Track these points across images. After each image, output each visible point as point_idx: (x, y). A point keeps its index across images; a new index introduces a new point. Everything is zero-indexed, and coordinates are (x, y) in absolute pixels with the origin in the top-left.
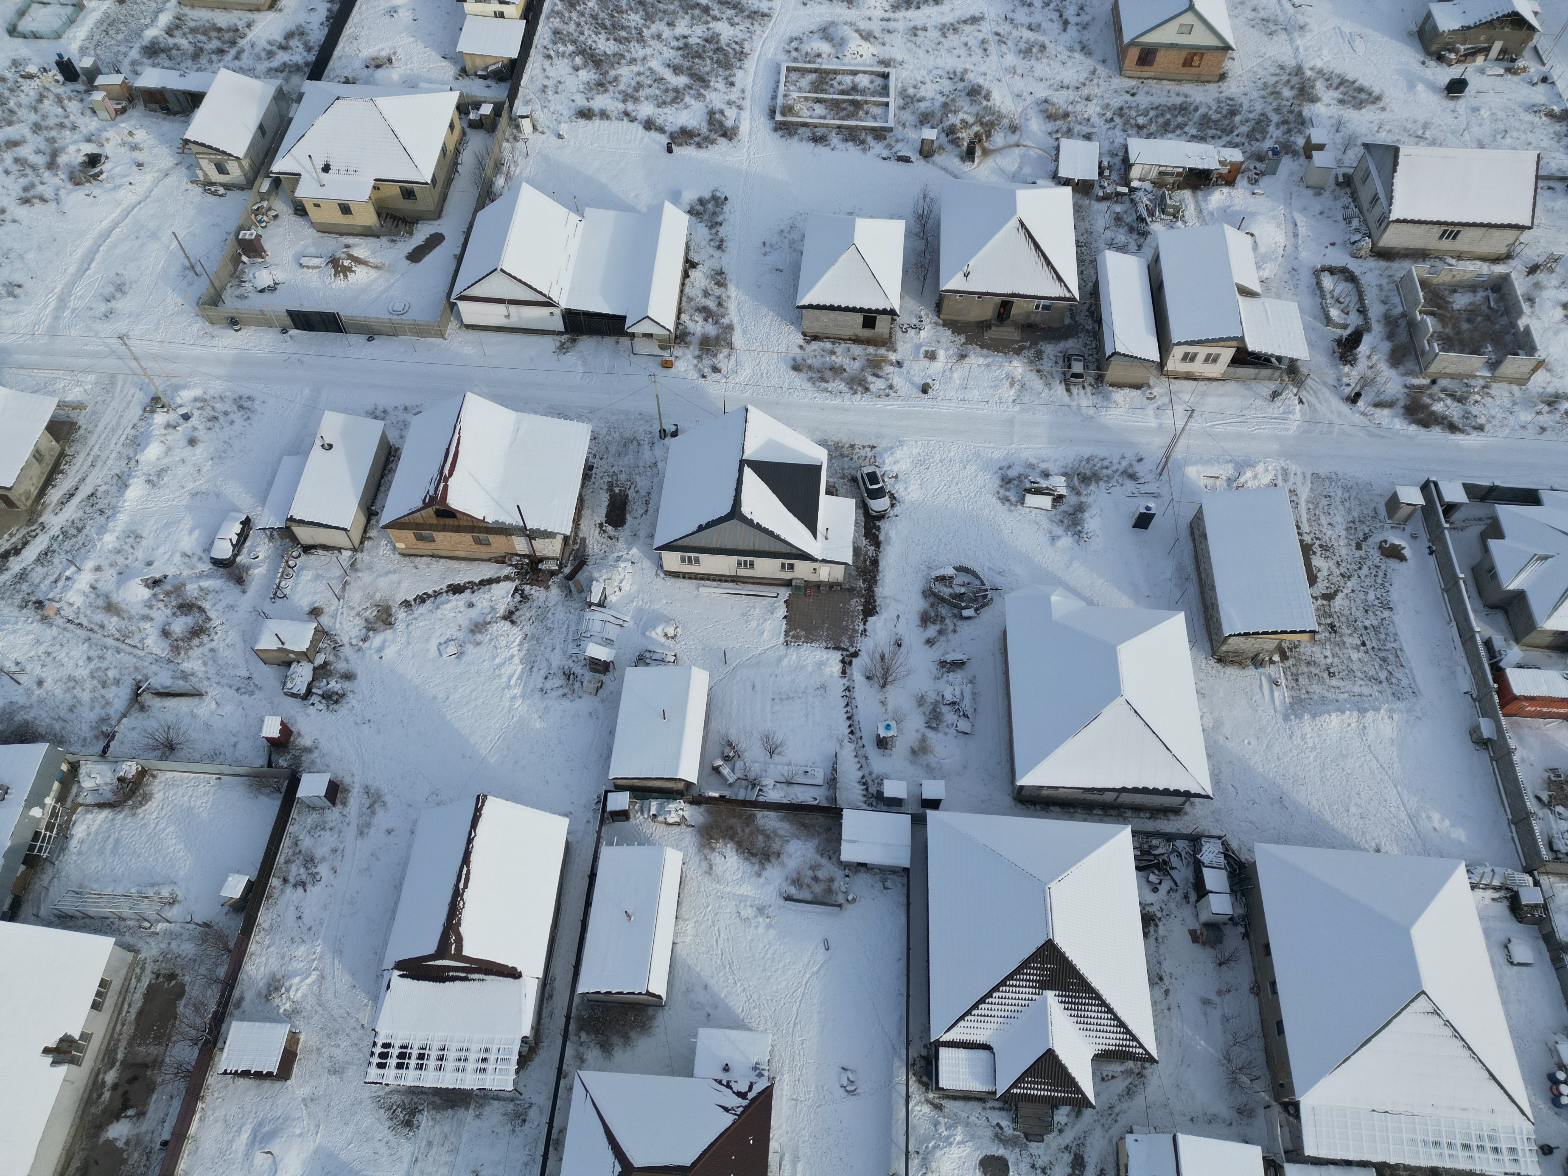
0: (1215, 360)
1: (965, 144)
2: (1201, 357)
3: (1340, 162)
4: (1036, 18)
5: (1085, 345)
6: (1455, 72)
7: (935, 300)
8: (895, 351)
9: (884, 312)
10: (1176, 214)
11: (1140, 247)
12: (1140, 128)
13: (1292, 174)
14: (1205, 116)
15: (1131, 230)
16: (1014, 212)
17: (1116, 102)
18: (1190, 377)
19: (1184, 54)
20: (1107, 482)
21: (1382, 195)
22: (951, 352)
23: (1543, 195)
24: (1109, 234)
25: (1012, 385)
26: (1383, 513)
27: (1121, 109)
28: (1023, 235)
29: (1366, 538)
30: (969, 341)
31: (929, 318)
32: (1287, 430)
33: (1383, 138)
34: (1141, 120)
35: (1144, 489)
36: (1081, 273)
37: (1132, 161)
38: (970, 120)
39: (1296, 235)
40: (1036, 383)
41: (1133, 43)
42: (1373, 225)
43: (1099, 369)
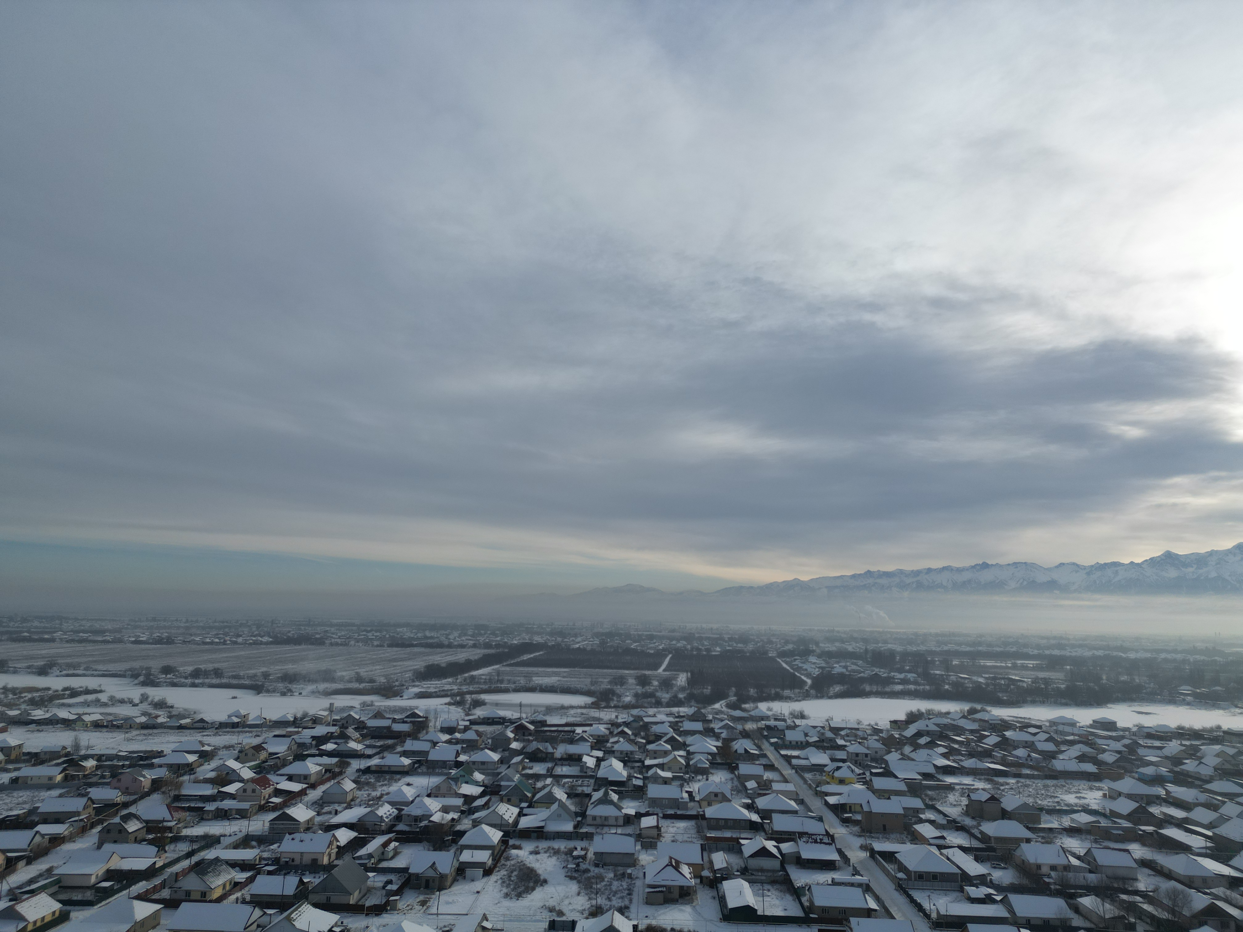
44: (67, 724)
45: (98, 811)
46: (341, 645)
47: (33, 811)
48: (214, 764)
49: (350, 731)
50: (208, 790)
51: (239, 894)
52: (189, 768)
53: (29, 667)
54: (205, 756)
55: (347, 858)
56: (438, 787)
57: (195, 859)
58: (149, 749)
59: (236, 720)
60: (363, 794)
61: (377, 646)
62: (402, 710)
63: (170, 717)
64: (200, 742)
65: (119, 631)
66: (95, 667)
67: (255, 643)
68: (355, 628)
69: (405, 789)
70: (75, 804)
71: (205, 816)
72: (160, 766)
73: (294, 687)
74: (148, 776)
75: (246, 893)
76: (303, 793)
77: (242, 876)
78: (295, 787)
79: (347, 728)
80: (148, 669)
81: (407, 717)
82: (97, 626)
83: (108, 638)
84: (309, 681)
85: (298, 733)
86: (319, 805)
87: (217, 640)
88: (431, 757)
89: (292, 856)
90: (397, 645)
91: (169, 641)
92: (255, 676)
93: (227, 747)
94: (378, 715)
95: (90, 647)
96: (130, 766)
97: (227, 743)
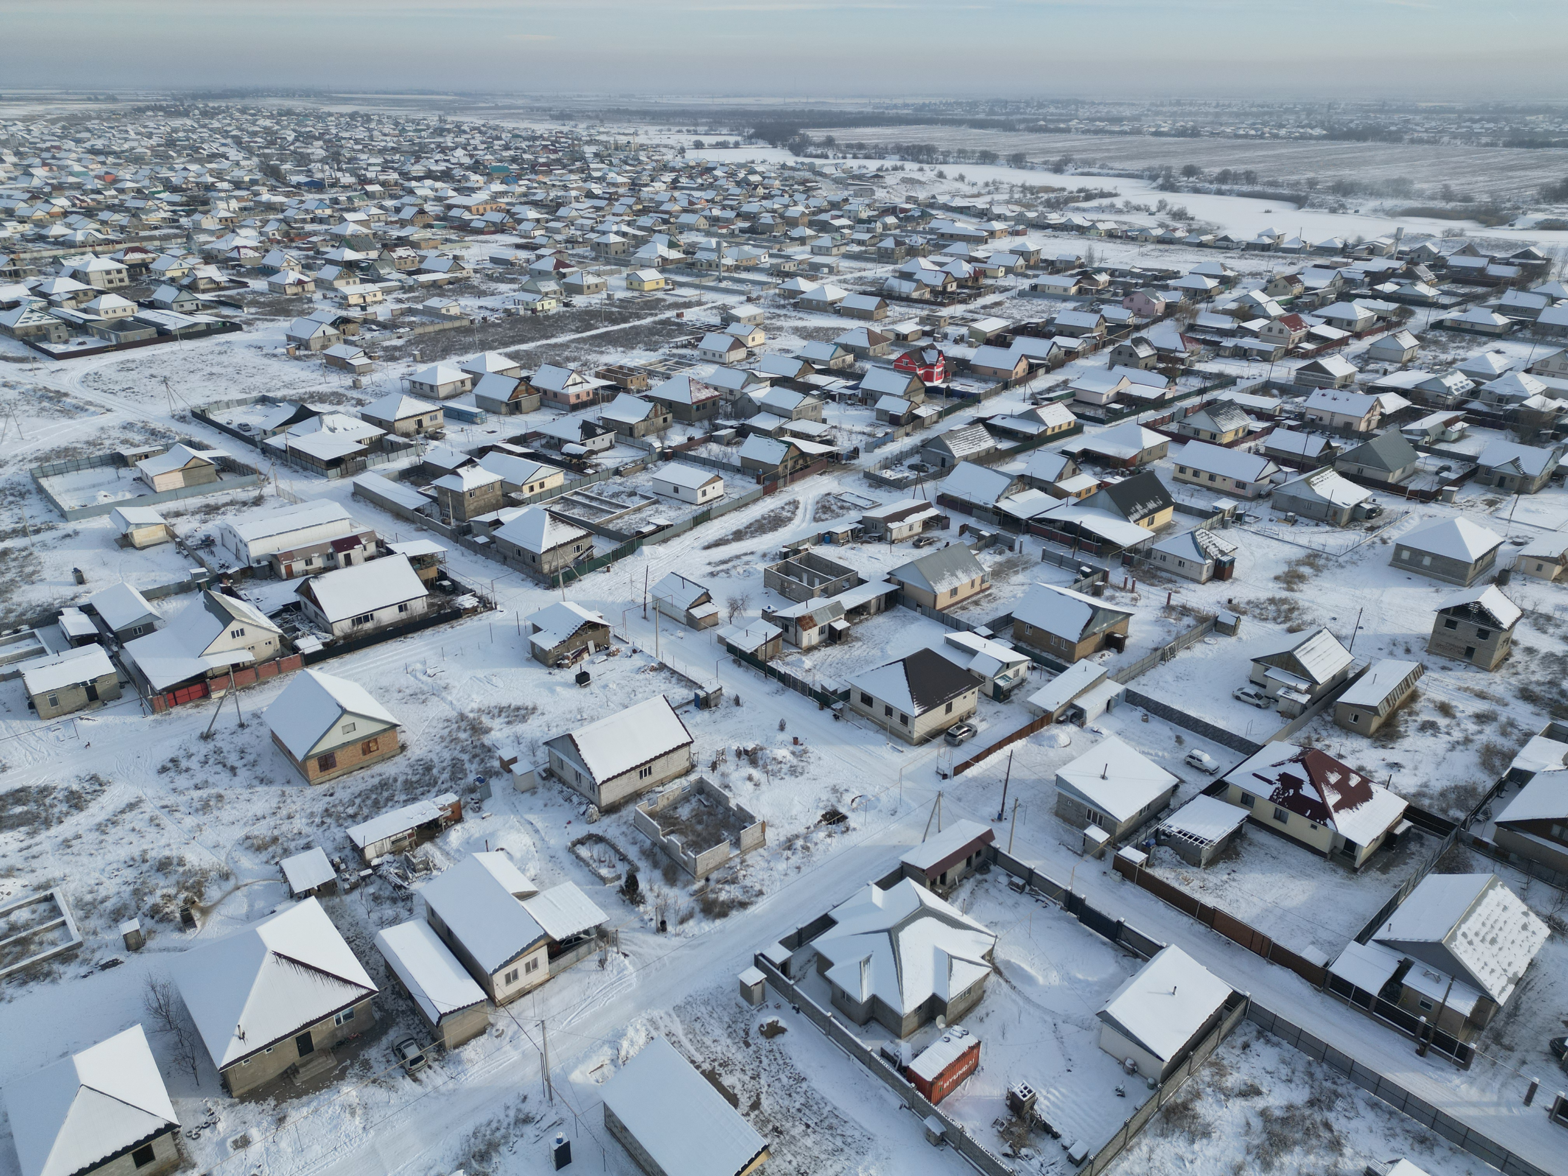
0: (535, 965)
1: (178, 915)
2: (522, 971)
3: (535, 764)
4: (199, 778)
5: (408, 1027)
6: (575, 670)
7: (218, 1082)
8: (194, 1166)
9: (159, 1133)
10: (428, 867)
11: (410, 910)
12: (353, 817)
13: (504, 789)
14: (406, 782)
15: (394, 901)
16: (264, 948)
17: (319, 807)
18: (523, 993)
19: (359, 746)
20: (506, 1143)
21: (580, 770)
22: (265, 1124)
23: (685, 718)
24: (374, 916)
25: (353, 1113)
26: (745, 1004)
27: (327, 810)
28: (285, 965)
29: (747, 1034)
30: (281, 1099)
31: (220, 1106)
32: (630, 985)
33: (555, 733)
34: (351, 811)
35: (544, 1124)
36: (366, 965)
37: (361, 846)
38: (172, 891)
39: (537, 831)
40: (379, 1094)
41: (307, 758)
42: (589, 794)
43: (434, 1040)
44: (1081, 230)
45: (1110, 330)
46: (1428, 142)
47: (1050, 321)
48: (1236, 293)
49: (1422, 269)
50: (1227, 324)
51: (1252, 444)
52: (1207, 295)
53: (1045, 163)
54: (1227, 282)
55: (1392, 429)
56: (1545, 362)
57: (1207, 397)
58: (1164, 267)
59: (1267, 241)
60: (1427, 355)
61: (1487, 145)
62: (1508, 245)
63: (1190, 231)
64: (1222, 265)
65: (1136, 118)
66: (1110, 165)
67: (1303, 137)
68: (1453, 116)
69: (1493, 358)
70: (1087, 320)
71: (1221, 353)
72: (1176, 289)
73: (1349, 201)
74: (1161, 299)
75: (1261, 444)
76: (1343, 342)
77: (1258, 426)
78: (1334, 333)
79: (1417, 264)
80: (1169, 169)
81: (1516, 256)
82: (1115, 112)
83: (1126, 128)
84: (1371, 194)
85: (1346, 264)
86: (1364, 360)
87: (1253, 132)
88: (1543, 318)
89: (1320, 414)
90: (1521, 144)
91: (1194, 133)
92: (1298, 183)
93: (1253, 275)
94: (1469, 250)
95: (1107, 139)
96: (1143, 286)
97: (1254, 270)
